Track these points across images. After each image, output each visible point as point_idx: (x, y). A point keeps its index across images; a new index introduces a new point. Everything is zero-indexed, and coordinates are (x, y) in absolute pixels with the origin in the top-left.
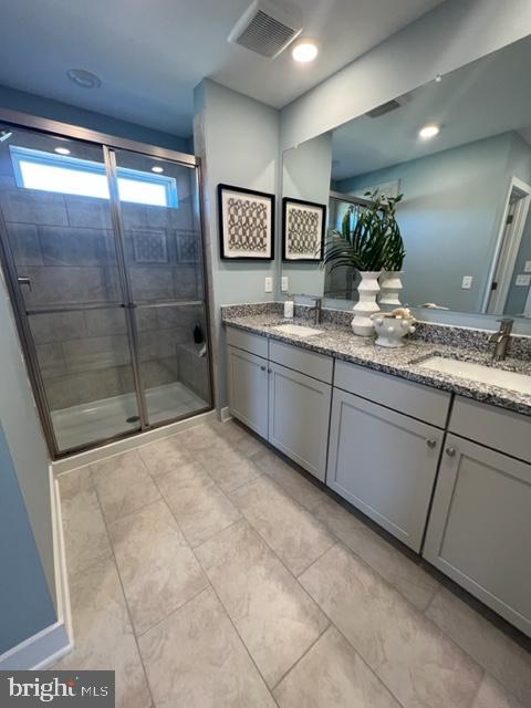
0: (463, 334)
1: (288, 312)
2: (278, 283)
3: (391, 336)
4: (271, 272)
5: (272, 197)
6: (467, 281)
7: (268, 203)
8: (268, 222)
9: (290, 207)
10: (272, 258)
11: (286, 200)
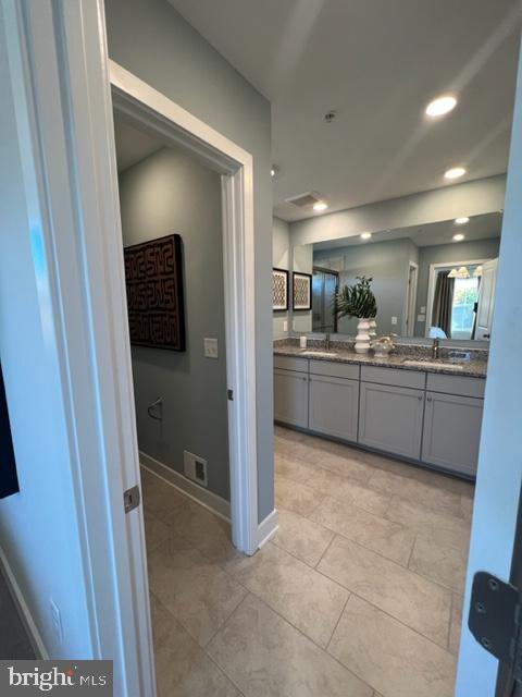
0: (416, 348)
1: (303, 344)
2: (290, 325)
3: (383, 351)
4: (287, 318)
5: (287, 272)
6: (394, 320)
7: (285, 275)
8: (285, 287)
9: (296, 277)
10: (288, 309)
11: (294, 273)
